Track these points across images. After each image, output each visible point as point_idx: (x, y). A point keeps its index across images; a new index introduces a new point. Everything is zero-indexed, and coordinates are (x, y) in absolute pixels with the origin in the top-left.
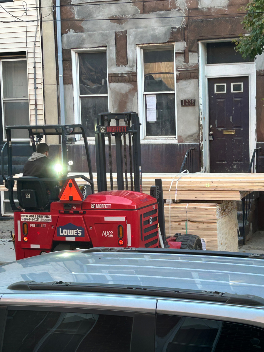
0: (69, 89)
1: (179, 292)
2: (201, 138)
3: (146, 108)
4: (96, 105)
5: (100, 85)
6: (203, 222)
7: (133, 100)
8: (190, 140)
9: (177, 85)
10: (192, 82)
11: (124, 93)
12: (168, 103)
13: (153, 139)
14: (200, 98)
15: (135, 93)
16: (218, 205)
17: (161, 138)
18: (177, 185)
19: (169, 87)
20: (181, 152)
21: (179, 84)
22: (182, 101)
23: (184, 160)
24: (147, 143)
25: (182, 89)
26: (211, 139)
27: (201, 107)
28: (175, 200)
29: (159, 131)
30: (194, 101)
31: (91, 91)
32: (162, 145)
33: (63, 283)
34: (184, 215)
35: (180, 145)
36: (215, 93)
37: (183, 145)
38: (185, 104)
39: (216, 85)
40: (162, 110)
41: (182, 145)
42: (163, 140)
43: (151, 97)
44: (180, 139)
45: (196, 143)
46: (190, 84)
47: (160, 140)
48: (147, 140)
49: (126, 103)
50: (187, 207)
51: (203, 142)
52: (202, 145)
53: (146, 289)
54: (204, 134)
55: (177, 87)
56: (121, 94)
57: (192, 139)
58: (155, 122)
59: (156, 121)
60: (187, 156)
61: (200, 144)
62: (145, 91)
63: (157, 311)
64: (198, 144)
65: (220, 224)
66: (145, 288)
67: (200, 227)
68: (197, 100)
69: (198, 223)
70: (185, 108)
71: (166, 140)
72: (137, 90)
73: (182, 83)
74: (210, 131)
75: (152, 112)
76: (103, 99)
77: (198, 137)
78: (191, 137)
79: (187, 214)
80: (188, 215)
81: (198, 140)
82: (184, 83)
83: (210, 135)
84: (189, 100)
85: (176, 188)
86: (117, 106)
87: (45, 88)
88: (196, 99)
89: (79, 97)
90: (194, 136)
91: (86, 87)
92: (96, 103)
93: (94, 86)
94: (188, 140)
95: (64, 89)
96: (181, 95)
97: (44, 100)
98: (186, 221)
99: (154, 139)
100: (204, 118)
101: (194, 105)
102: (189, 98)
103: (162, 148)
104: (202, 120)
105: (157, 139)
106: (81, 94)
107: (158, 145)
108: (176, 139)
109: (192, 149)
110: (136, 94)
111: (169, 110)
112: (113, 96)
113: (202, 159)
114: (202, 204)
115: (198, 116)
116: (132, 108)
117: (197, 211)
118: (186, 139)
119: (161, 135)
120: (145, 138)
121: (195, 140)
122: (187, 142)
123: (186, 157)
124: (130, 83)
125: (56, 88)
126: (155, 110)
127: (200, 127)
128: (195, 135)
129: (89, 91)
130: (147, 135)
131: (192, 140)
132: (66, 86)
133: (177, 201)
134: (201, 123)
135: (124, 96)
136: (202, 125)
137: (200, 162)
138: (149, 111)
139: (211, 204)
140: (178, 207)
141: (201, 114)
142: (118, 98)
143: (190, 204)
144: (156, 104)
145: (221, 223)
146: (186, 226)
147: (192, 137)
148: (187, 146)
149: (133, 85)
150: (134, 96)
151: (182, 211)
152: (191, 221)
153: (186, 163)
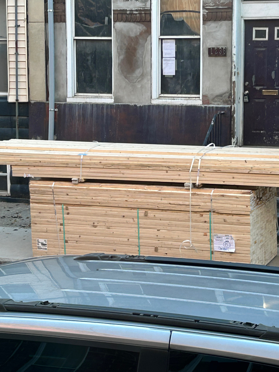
0: (61, 28)
1: (200, 321)
2: (233, 98)
3: (162, 57)
4: (95, 51)
5: (102, 25)
6: (233, 214)
7: (144, 46)
8: (218, 101)
9: (204, 28)
10: (223, 24)
11: (134, 36)
12: (191, 52)
13: (169, 98)
14: (233, 47)
15: (147, 37)
16: (252, 193)
17: (181, 97)
18: (199, 165)
19: (193, 30)
20: (206, 117)
21: (206, 26)
22: (209, 49)
23: (210, 128)
24: (162, 103)
25: (209, 33)
26: (247, 100)
27: (235, 58)
28: (197, 184)
29: (178, 87)
30: (226, 49)
31: (89, 32)
32: (182, 106)
33: (49, 303)
34: (209, 204)
35: (206, 107)
36: (253, 40)
37: (209, 107)
38: (214, 53)
39: (254, 29)
40: (182, 61)
41: (207, 108)
42: (183, 100)
43: (169, 42)
44: (206, 100)
45: (226, 106)
46: (220, 28)
47: (179, 101)
48: (162, 99)
49: (135, 49)
50: (211, 194)
51: (235, 105)
52: (234, 108)
53: (157, 316)
54: (238, 93)
55: (203, 31)
56: (129, 37)
57: (221, 99)
58: (173, 76)
59: (175, 74)
60: (214, 123)
61: (231, 107)
62: (161, 35)
63: (170, 346)
64: (228, 107)
65: (254, 217)
66: (156, 314)
67: (228, 221)
68: (229, 49)
69: (226, 215)
70: (213, 59)
71: (187, 100)
72: (151, 33)
73: (210, 25)
74: (245, 90)
75: (170, 62)
76: (106, 43)
77: (229, 98)
78: (219, 98)
79: (211, 203)
80: (213, 204)
81: (229, 102)
82: (212, 25)
83: (244, 95)
84: (218, 49)
85: (199, 168)
86: (123, 53)
87: (29, 27)
88: (228, 46)
89: (74, 39)
90: (223, 96)
91: (83, 26)
92: (96, 48)
93: (93, 26)
94: (216, 101)
95: (55, 28)
96: (209, 41)
97: (28, 42)
98: (210, 211)
99: (171, 98)
100: (238, 73)
101: (225, 56)
102: (220, 45)
103: (181, 111)
104: (235, 75)
105: (175, 98)
106: (76, 36)
107: (176, 106)
108: (200, 100)
109: (221, 114)
110: (149, 38)
111: (192, 60)
112: (119, 40)
113: (233, 126)
114: (231, 190)
115: (230, 70)
116: (144, 56)
117: (224, 200)
118: (213, 99)
119: (181, 94)
120: (159, 97)
121: (226, 102)
122: (214, 104)
123: (212, 123)
124: (142, 24)
125: (44, 26)
126: (173, 60)
127: (232, 85)
128: (225, 95)
129: (87, 33)
130: (162, 93)
131: (222, 101)
132: (58, 24)
133: (198, 185)
134: (234, 78)
135: (134, 41)
136: (235, 81)
137: (231, 130)
138: (166, 61)
139: (243, 191)
140: (200, 193)
141: (234, 67)
142: (126, 43)
143: (216, 189)
144: (176, 52)
145: (255, 215)
146: (210, 218)
147: (221, 98)
148: (214, 109)
149: (146, 27)
150: (147, 40)
151: (206, 199)
152: (216, 213)
153: (212, 132)
